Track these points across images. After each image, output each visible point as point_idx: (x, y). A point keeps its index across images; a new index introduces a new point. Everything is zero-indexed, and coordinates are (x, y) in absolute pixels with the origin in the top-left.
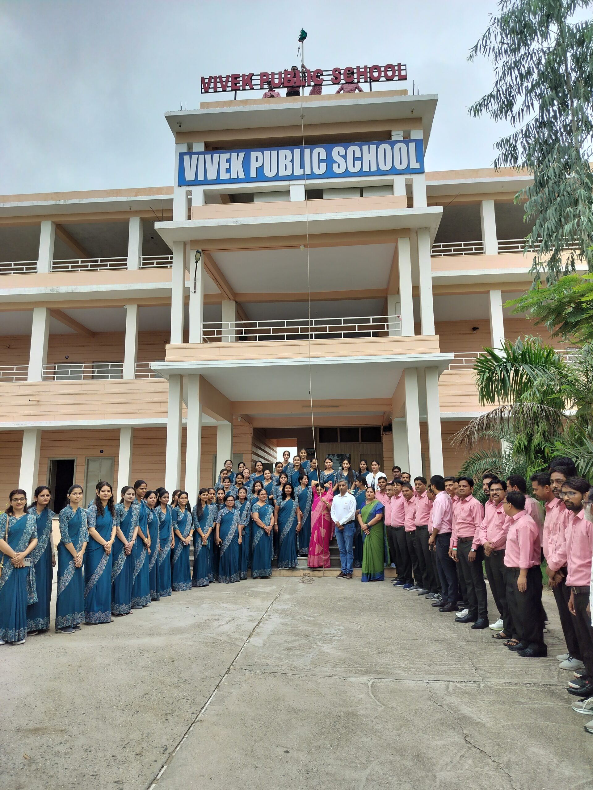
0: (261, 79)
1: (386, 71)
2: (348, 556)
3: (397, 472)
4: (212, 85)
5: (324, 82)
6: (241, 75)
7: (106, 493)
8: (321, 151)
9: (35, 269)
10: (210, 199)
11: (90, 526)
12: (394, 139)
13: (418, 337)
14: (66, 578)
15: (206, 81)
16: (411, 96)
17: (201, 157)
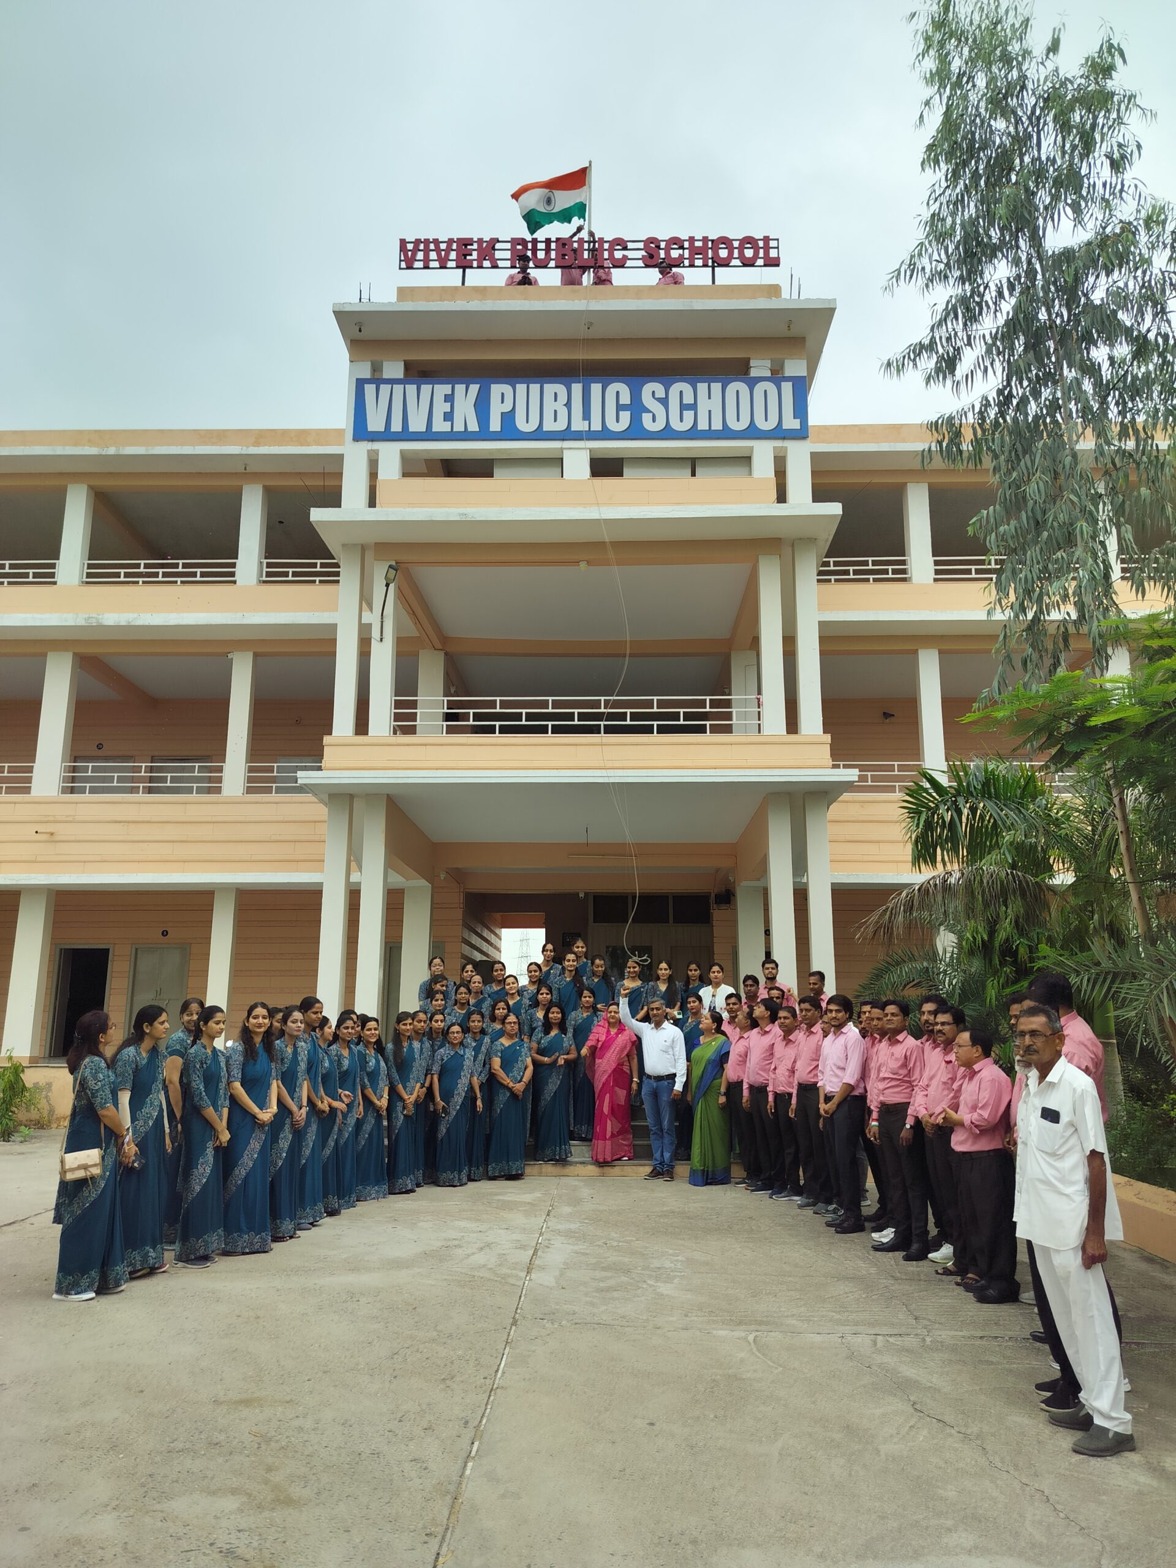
0: (513, 250)
1: (741, 249)
2: (667, 1140)
3: (751, 985)
4: (420, 255)
5: (628, 262)
6: (475, 239)
7: (261, 1020)
8: (620, 390)
9: (52, 575)
10: (413, 468)
11: (231, 1080)
12: (754, 373)
13: (793, 738)
14: (201, 1170)
15: (410, 247)
16: (788, 297)
17: (398, 389)
